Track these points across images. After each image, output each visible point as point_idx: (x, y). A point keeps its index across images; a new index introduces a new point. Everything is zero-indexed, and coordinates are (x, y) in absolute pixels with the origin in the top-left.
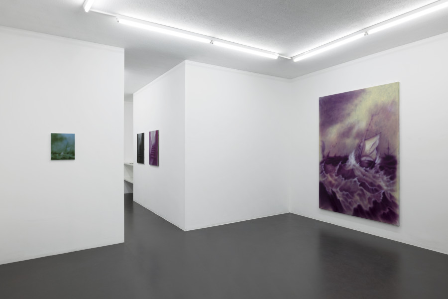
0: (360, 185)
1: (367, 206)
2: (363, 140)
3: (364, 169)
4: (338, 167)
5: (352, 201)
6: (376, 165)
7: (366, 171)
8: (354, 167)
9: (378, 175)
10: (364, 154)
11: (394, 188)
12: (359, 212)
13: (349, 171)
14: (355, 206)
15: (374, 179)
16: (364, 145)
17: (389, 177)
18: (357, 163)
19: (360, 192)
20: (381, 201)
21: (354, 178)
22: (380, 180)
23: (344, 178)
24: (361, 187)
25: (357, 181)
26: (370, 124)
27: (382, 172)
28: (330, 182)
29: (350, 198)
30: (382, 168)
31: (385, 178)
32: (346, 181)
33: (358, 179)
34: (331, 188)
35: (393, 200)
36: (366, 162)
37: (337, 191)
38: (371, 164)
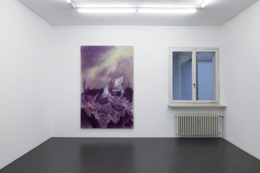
0: (112, 108)
1: (115, 120)
2: (114, 78)
3: (114, 97)
4: (96, 96)
5: (106, 119)
6: (121, 94)
7: (115, 98)
8: (108, 96)
9: (122, 100)
10: (114, 87)
11: (131, 107)
12: (111, 125)
13: (104, 99)
14: (108, 121)
15: (120, 103)
16: (114, 82)
17: (129, 101)
18: (110, 93)
19: (112, 112)
20: (124, 115)
21: (107, 103)
22: (124, 103)
23: (100, 104)
24: (112, 109)
25: (110, 105)
26: (118, 69)
27: (125, 98)
28: (90, 108)
29: (105, 117)
30: (125, 96)
31: (127, 101)
32: (102, 105)
33: (110, 104)
34: (90, 112)
35: (131, 114)
36: (116, 92)
37: (95, 114)
38: (119, 94)
